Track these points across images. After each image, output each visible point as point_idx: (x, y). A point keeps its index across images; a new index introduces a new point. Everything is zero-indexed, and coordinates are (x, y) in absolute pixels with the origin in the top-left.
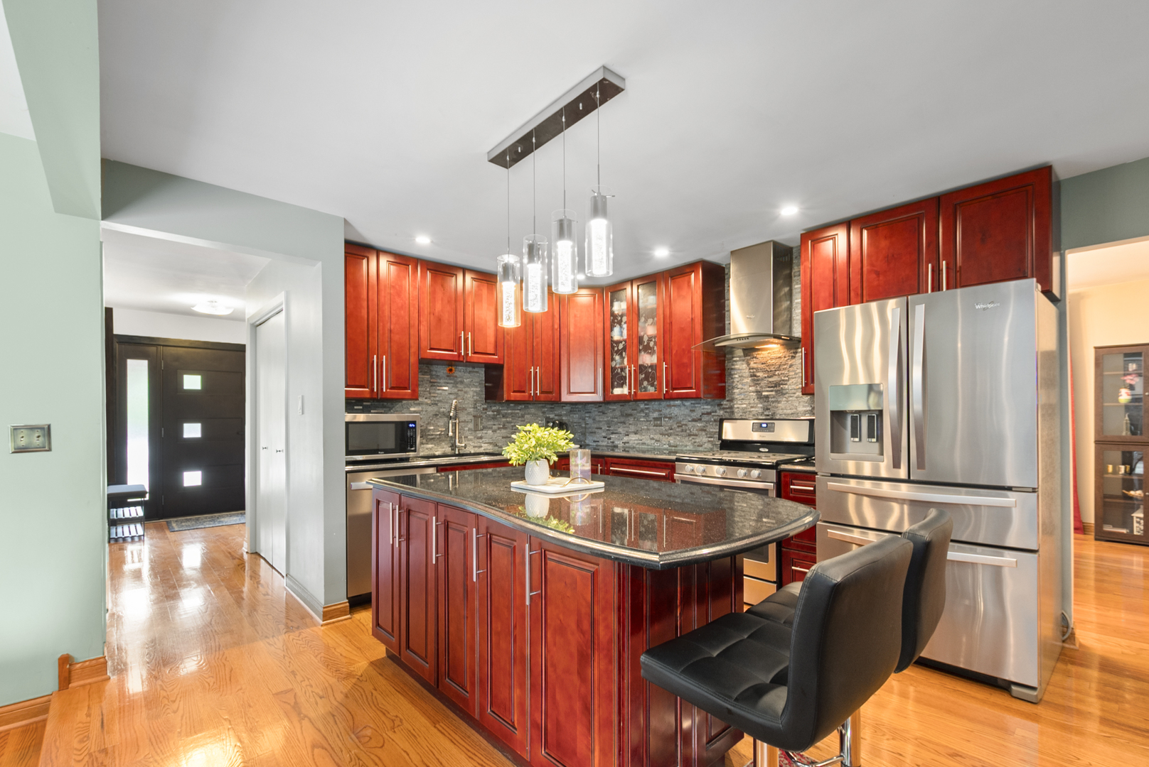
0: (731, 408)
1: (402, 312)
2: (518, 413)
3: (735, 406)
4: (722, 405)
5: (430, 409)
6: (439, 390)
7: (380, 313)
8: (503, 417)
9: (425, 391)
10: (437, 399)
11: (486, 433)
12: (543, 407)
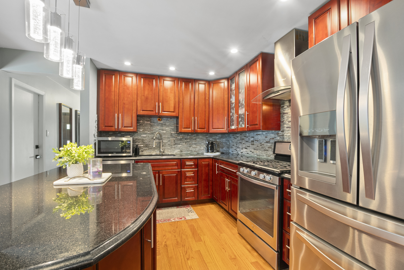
0: (283, 135)
1: (129, 96)
2: (193, 138)
3: (285, 134)
4: (279, 134)
5: (150, 136)
6: (154, 128)
7: (120, 96)
8: (185, 139)
9: (148, 128)
10: (154, 131)
11: (177, 146)
12: (207, 135)
